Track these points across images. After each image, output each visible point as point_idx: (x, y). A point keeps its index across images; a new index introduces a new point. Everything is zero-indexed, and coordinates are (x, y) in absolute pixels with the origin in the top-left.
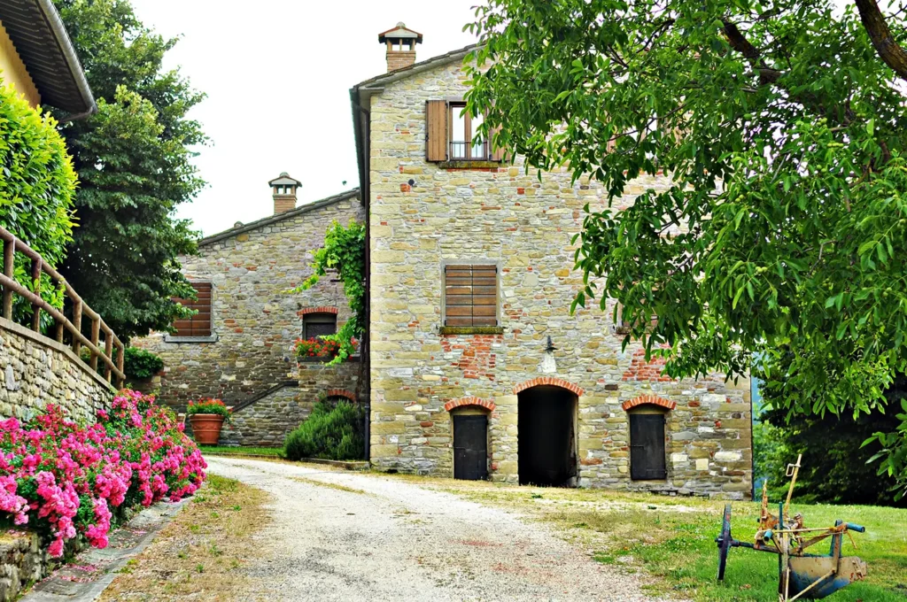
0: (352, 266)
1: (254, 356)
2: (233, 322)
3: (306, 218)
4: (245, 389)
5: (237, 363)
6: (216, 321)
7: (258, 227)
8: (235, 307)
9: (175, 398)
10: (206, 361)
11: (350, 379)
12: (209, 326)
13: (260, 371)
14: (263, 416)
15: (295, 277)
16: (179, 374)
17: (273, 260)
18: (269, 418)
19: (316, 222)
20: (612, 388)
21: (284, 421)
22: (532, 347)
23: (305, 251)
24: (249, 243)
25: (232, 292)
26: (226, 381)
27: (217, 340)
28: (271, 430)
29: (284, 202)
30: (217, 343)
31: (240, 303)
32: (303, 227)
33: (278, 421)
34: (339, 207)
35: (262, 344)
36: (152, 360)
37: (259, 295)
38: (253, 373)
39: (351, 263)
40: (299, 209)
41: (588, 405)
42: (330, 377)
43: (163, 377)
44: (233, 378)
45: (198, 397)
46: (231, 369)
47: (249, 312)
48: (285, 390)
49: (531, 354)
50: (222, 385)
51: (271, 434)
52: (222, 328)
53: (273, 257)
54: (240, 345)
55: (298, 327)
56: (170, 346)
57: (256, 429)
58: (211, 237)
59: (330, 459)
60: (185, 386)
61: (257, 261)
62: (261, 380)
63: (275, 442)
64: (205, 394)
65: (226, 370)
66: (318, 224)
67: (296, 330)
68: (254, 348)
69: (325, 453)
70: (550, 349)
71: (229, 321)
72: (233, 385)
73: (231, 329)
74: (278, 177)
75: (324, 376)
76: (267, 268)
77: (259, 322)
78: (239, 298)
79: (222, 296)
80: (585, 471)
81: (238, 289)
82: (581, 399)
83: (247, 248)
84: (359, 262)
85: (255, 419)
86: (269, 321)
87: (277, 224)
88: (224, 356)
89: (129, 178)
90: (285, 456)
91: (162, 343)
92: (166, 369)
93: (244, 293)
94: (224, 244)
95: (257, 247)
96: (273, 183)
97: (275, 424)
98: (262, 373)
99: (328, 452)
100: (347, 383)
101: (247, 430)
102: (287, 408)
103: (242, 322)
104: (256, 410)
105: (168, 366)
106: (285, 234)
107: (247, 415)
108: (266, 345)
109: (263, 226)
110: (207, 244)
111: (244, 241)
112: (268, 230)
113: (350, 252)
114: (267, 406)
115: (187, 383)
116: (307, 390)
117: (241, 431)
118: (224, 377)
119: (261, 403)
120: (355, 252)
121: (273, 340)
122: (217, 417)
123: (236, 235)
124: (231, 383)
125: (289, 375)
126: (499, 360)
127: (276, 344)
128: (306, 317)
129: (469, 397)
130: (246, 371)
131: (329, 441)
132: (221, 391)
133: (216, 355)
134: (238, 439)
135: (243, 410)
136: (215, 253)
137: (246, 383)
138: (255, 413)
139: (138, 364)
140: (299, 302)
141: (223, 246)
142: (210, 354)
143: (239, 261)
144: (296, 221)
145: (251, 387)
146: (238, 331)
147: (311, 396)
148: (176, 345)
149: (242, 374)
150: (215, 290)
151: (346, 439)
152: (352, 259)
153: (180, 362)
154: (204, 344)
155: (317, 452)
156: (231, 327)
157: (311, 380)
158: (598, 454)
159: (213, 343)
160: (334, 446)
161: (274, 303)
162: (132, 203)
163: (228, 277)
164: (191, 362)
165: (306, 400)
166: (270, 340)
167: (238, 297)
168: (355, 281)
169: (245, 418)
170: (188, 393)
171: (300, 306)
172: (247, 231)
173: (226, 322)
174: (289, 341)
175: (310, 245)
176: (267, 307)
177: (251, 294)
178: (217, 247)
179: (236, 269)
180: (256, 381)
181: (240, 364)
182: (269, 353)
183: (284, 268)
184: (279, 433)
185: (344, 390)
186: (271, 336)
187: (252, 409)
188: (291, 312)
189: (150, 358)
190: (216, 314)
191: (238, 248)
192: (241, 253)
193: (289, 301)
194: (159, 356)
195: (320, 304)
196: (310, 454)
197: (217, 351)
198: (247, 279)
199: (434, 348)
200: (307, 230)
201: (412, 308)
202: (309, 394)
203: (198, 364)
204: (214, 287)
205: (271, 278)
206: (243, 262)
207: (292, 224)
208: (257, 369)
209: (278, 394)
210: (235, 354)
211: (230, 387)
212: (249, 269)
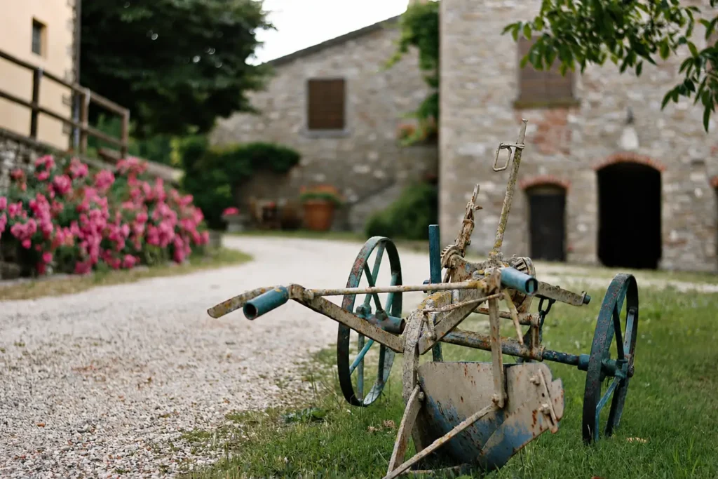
2: (366, 115)
4: (375, 180)
5: (370, 155)
6: (350, 116)
8: (369, 102)
20: (698, 164)
22: (611, 121)
27: (351, 133)
30: (351, 137)
31: (373, 98)
38: (384, 164)
41: (672, 181)
44: (365, 169)
46: (364, 161)
47: (381, 106)
49: (610, 128)
52: (356, 122)
54: (373, 137)
65: (359, 161)
70: (630, 121)
71: (363, 115)
73: (365, 123)
78: (372, 92)
80: (667, 252)
82: (665, 176)
88: (357, 148)
92: (304, 162)
94: (358, 41)
123: (369, 32)
126: (576, 135)
129: (543, 174)
130: (379, 162)
133: (350, 148)
137: (377, 173)
141: (356, 44)
142: (344, 147)
143: (372, 57)
146: (371, 125)
156: (364, 121)
158: (684, 235)
173: (360, 115)
181: (372, 157)
190: (349, 109)
197: (351, 143)
199: (506, 123)
201: (484, 81)
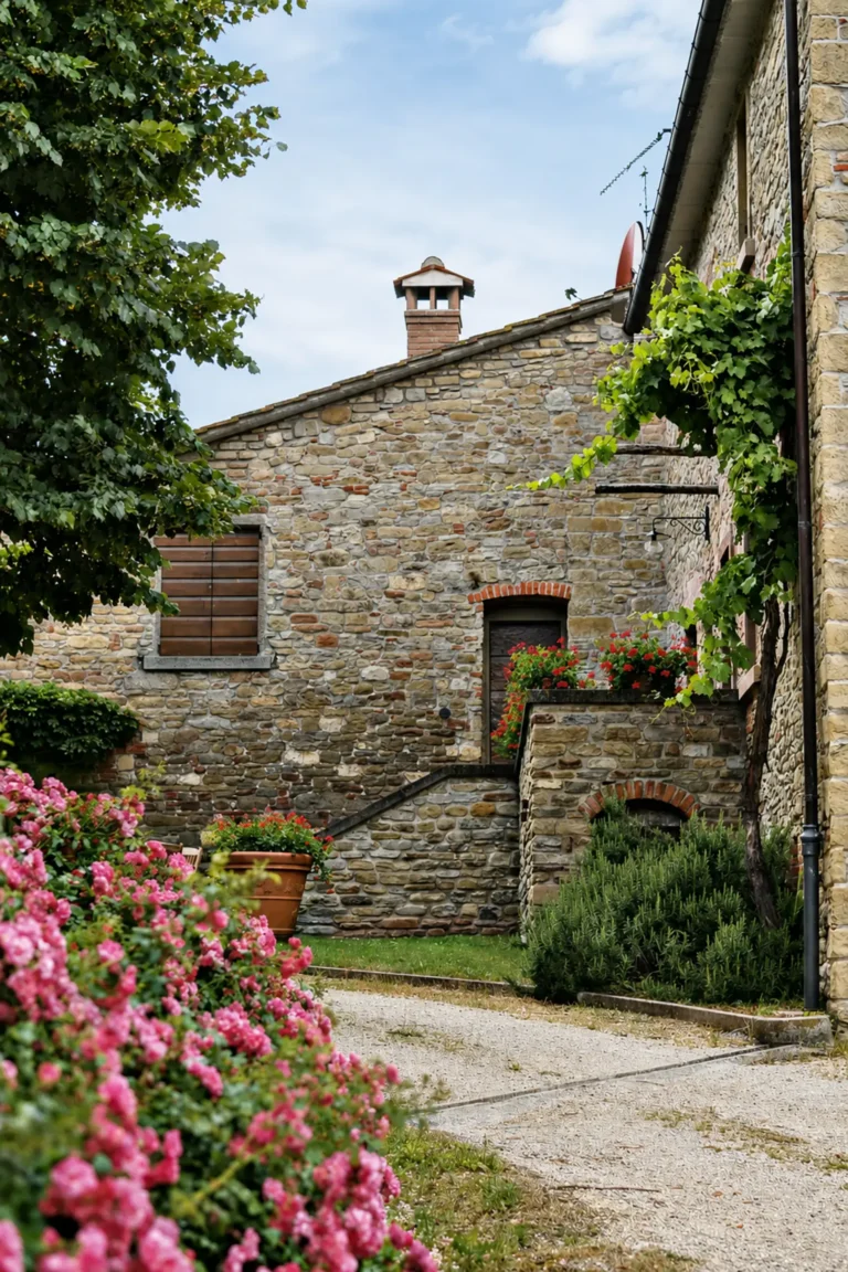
0: (743, 394)
1: (363, 703)
2: (314, 620)
3: (488, 365)
4: (341, 787)
5: (323, 721)
6: (269, 619)
7: (372, 386)
8: (318, 585)
9: (171, 808)
10: (244, 718)
11: (677, 754)
12: (254, 631)
13: (379, 742)
14: (396, 853)
15: (464, 510)
16: (179, 752)
17: (408, 468)
18: (409, 859)
19: (513, 374)
21: (447, 867)
23: (487, 445)
24: (350, 426)
25: (311, 547)
26: (296, 767)
27: (275, 665)
28: (415, 890)
29: (431, 329)
30: (275, 673)
31: (329, 574)
32: (482, 387)
33: (434, 868)
34: (571, 338)
35: (384, 672)
36: (108, 713)
37: (374, 554)
38: (362, 746)
39: (740, 384)
40: (472, 342)
42: (618, 746)
43: (141, 756)
44: (313, 758)
45: (227, 806)
46: (308, 738)
47: (351, 596)
48: (449, 787)
50: (288, 778)
51: (416, 901)
52: (287, 634)
53: (408, 461)
54: (329, 676)
55: (473, 634)
56: (155, 681)
57: (378, 889)
58: (259, 413)
59: (679, 998)
60: (193, 779)
61: (370, 470)
62: (382, 763)
63: (429, 920)
64: (245, 800)
65: (295, 738)
66: (518, 380)
67: (468, 639)
68: (367, 685)
69: (656, 978)
71: (305, 621)
72: (311, 776)
73: (308, 638)
74: (418, 268)
75: (605, 745)
76: (396, 486)
77: (376, 621)
78: (328, 561)
79: (285, 556)
81: (322, 540)
83: (346, 439)
84: (765, 381)
85: (374, 863)
86: (400, 618)
87: (419, 382)
88: (292, 705)
89: (34, 62)
90: (528, 984)
91: (137, 673)
92: (149, 738)
93: (341, 551)
94: (293, 429)
95: (370, 436)
96: (405, 284)
97: (425, 874)
98: (383, 747)
99: (670, 976)
100: (671, 766)
101: (355, 890)
102: (457, 833)
103: (332, 619)
104: (375, 838)
105: (151, 729)
106: (440, 405)
107: (355, 853)
108: (394, 677)
109: (384, 386)
110: (249, 431)
111: (339, 424)
112: (395, 395)
113: (734, 351)
114: (404, 829)
115: (197, 772)
116: (556, 784)
117: (341, 891)
118: (292, 756)
119: (391, 819)
120: (748, 352)
121: (409, 664)
122: (292, 861)
123: (322, 406)
124: (309, 772)
125: (451, 751)
127: (417, 674)
128: (492, 608)
130: (345, 742)
131: (671, 942)
132: (283, 791)
133: (271, 702)
134: (331, 914)
135: (345, 840)
136: (269, 453)
137: (344, 771)
138: (372, 848)
139: (64, 723)
140: (476, 570)
141: (288, 435)
142: (255, 700)
143: (327, 471)
144: (466, 374)
145: (359, 780)
146: (325, 643)
147: (569, 802)
148: (171, 679)
149: (337, 747)
150: (270, 542)
151: (730, 935)
152: (741, 374)
153: (183, 720)
154: (243, 676)
155: (633, 976)
156: (306, 632)
157: (568, 758)
159: (263, 671)
160: (690, 955)
161: (414, 574)
162: (45, 146)
163: (299, 511)
164: (208, 720)
165: (554, 814)
166: (403, 664)
167: (324, 558)
168: (753, 438)
169: (348, 859)
170: (203, 797)
171: (476, 582)
172: (346, 398)
173: (294, 620)
174: (452, 667)
175: (501, 432)
176: (396, 582)
177: (356, 551)
178: (274, 438)
179: (320, 489)
180: (369, 767)
181: (331, 725)
182: (402, 697)
183: (436, 487)
184: (436, 897)
185: (662, 787)
186: (404, 655)
187: (364, 837)
188: (455, 596)
189: (102, 707)
190: (271, 601)
191: (325, 439)
192: (331, 452)
193: (451, 568)
194: (129, 706)
195: (524, 575)
196: (609, 981)
197: (273, 692)
198: (343, 515)
200: (492, 395)
202: (563, 796)
203: (225, 723)
204: (266, 533)
205: (404, 511)
206: (336, 473)
207: (455, 379)
208: (372, 737)
209: (432, 797)
210: (318, 701)
211: (306, 782)
212: (349, 490)
